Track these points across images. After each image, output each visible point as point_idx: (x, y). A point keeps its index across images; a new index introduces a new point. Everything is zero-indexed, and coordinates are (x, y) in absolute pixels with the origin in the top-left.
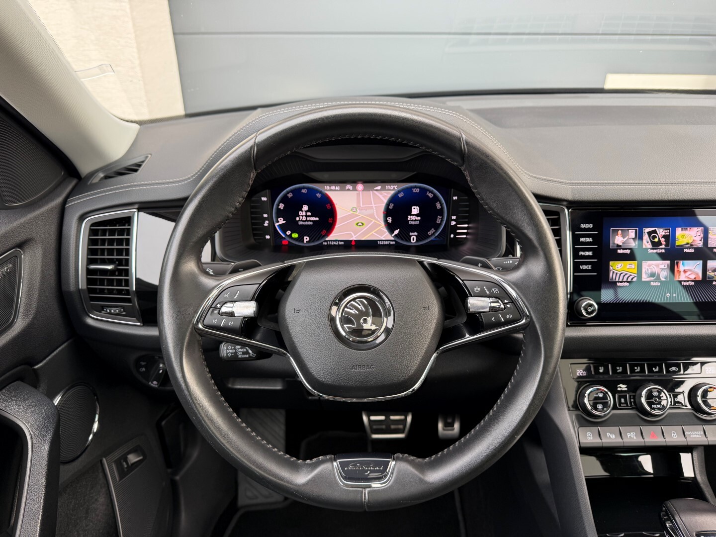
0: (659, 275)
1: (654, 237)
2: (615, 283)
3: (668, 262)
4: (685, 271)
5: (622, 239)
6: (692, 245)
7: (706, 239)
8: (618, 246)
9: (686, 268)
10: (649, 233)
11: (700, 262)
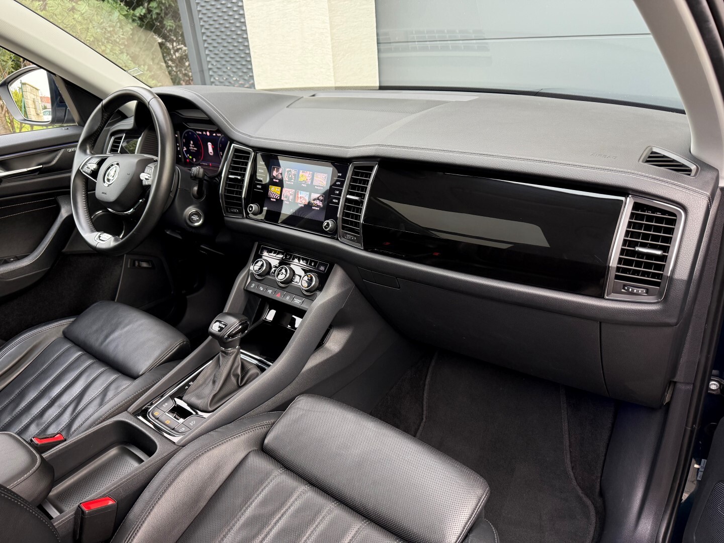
0: (289, 197)
1: (290, 174)
2: (270, 198)
3: (294, 190)
4: (301, 198)
5: (276, 173)
6: (306, 182)
7: (312, 179)
8: (274, 177)
9: (301, 196)
10: (288, 171)
11: (308, 193)
